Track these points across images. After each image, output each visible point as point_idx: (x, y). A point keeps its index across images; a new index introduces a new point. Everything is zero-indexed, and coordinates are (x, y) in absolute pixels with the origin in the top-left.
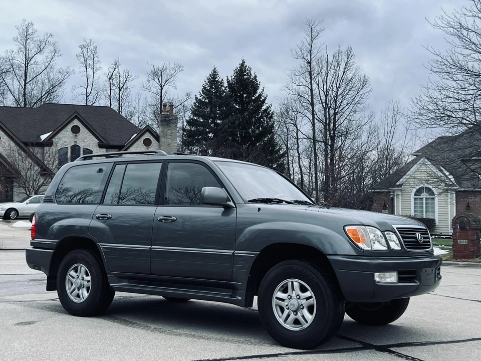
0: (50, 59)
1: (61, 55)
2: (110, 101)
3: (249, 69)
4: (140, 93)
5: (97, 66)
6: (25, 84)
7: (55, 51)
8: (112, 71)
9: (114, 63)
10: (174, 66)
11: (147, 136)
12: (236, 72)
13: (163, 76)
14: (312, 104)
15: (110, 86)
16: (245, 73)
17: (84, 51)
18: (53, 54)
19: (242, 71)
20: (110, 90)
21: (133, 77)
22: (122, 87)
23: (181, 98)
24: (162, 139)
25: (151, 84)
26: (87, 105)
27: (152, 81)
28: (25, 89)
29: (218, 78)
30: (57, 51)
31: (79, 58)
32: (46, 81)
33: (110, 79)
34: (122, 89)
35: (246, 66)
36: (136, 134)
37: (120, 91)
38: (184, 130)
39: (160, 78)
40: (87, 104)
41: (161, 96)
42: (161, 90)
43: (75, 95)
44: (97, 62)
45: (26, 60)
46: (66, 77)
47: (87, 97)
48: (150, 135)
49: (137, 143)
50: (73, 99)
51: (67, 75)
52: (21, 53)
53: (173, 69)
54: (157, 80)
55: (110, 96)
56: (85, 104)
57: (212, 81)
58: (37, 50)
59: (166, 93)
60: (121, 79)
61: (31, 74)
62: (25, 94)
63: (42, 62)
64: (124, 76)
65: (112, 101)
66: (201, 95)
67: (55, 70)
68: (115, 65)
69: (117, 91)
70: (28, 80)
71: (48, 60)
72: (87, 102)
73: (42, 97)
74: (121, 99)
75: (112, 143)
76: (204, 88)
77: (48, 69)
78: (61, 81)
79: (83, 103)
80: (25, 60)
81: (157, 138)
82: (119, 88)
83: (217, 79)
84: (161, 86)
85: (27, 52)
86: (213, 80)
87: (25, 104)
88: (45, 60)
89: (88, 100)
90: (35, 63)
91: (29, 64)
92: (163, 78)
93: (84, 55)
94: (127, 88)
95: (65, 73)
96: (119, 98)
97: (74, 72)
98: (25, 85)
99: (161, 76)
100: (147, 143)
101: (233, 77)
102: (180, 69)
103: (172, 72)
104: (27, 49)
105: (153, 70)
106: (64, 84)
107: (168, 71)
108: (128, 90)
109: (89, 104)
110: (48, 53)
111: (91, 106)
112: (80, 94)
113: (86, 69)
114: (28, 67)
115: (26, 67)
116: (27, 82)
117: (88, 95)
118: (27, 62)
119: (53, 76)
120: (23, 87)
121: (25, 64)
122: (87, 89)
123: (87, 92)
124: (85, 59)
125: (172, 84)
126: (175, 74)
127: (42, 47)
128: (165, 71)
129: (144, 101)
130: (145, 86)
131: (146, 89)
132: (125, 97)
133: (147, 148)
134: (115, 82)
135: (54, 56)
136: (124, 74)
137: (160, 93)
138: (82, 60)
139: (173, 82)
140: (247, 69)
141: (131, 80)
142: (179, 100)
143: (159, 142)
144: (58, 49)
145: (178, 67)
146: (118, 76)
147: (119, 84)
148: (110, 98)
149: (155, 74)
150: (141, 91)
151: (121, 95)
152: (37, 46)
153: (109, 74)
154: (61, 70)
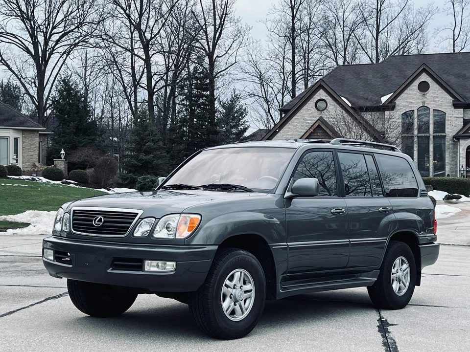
6: (378, 32)
26: (454, 53)
28: (377, 40)
32: (405, 26)
40: (454, 50)
43: (438, 41)
45: (378, 3)
46: (428, 18)
47: (454, 41)
50: (435, 47)
51: (430, 15)
56: (452, 52)
61: (386, 20)
62: (377, 47)
63: (398, 3)
67: (414, 10)
70: (381, 29)
72: (454, 47)
73: (400, 46)
77: (405, 11)
78: (422, 24)
79: (449, 50)
80: (376, 4)
87: (378, 59)
89: (455, 46)
90: (390, 6)
91: (382, 8)
95: (427, 14)
97: (438, 10)
98: (377, 36)
106: (426, 27)
111: (459, 53)
112: (445, 38)
113: (453, 5)
114: (382, 12)
115: (379, 11)
116: (380, 31)
117: (456, 38)
118: (379, 6)
119: (412, 19)
120: (375, 37)
121: (377, 9)
122: (454, 31)
123: (454, 35)
154: (421, 10)
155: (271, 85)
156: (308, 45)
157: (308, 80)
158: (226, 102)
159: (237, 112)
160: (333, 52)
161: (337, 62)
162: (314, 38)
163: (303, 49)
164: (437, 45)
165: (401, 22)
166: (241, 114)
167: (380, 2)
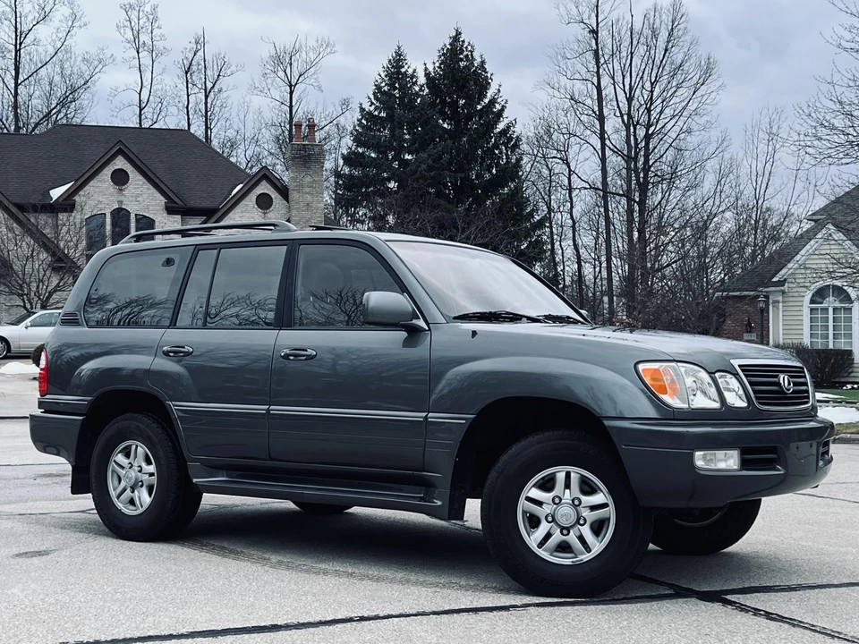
0: (65, 34)
1: (85, 25)
2: (189, 119)
3: (469, 48)
4: (247, 99)
5: (160, 45)
6: (16, 84)
7: (74, 17)
8: (190, 56)
9: (193, 41)
10: (315, 45)
11: (264, 188)
12: (444, 54)
13: (295, 64)
14: (601, 119)
15: (187, 88)
16: (461, 56)
17: (132, 17)
18: (70, 24)
19: (455, 52)
20: (188, 96)
21: (233, 68)
22: (213, 87)
23: (330, 109)
24: (294, 195)
25: (269, 81)
26: (141, 128)
27: (273, 75)
28: (16, 97)
29: (406, 67)
30: (78, 17)
31: (122, 31)
32: (57, 78)
33: (187, 73)
34: (212, 93)
35: (463, 41)
36: (241, 186)
37: (207, 97)
38: (338, 174)
39: (288, 69)
40: (140, 124)
41: (291, 107)
42: (291, 93)
43: (116, 107)
44: (158, 38)
45: (16, 36)
46: (97, 70)
47: (141, 111)
48: (269, 187)
49: (243, 202)
50: (113, 116)
51: (100, 66)
52: (5, 22)
53: (314, 49)
54: (281, 74)
55: (187, 107)
56: (138, 126)
57: (393, 73)
58: (37, 15)
59: (300, 100)
60: (209, 72)
62: (16, 106)
63: (50, 40)
64: (215, 67)
65: (191, 117)
66: (372, 103)
68: (197, 43)
69: (202, 96)
70: (21, 79)
71: (60, 35)
72: (140, 120)
73: (50, 111)
74: (209, 113)
75: (193, 203)
76: (378, 87)
77: (61, 55)
78: (88, 78)
79: (134, 123)
80: (14, 37)
81: (284, 192)
82: (206, 90)
83: (403, 70)
84: (290, 86)
85: (18, 20)
86: (396, 71)
87: (18, 128)
88: (54, 36)
89: (143, 117)
90: (35, 42)
91: (23, 45)
92: (294, 69)
93: (133, 24)
94: (220, 91)
95: (96, 63)
96: (206, 112)
97: (114, 60)
98: (16, 89)
99: (291, 64)
100: (264, 202)
101: (437, 64)
102: (329, 50)
103: (312, 56)
104: (18, 15)
105: (273, 52)
106: (94, 84)
107: (304, 53)
108: (223, 95)
109: (146, 125)
110: (61, 21)
111: (149, 128)
112: (126, 105)
113: (138, 53)
114: (22, 51)
115: (17, 51)
116: (19, 82)
117: (143, 105)
118: (18, 42)
120: (13, 92)
121: (16, 46)
122: (140, 94)
123: (140, 101)
124: (135, 33)
125: (313, 80)
126: (318, 59)
127: (47, 9)
128: (297, 55)
129: (256, 118)
130: (257, 85)
131: (259, 93)
132: (217, 109)
133: (265, 213)
134: (197, 78)
135: (72, 26)
136: (215, 62)
137: (288, 100)
138: (129, 35)
139: (315, 76)
140: (466, 48)
141: (229, 73)
142: (327, 113)
143: (288, 202)
144: (81, 13)
145: (324, 46)
146: (202, 67)
147: (205, 82)
148: (188, 112)
149: (278, 60)
150: (249, 96)
151: (209, 105)
152: (37, 7)
153: (185, 62)
154: (87, 57)
164: (115, 114)
167: (18, 34)
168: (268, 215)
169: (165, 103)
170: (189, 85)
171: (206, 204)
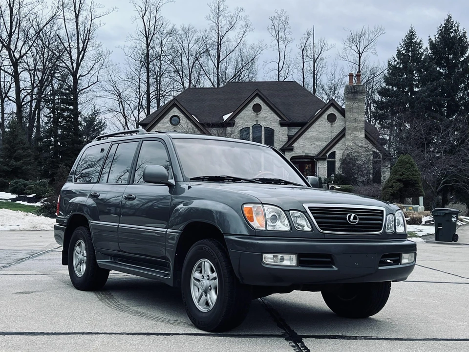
0: (242, 35)
1: (252, 30)
2: (303, 75)
3: (456, 25)
5: (289, 37)
6: (219, 62)
7: (247, 26)
8: (305, 42)
9: (306, 33)
10: (374, 30)
11: (332, 110)
12: (441, 30)
13: (362, 42)
15: (303, 59)
16: (452, 30)
17: (276, 23)
18: (244, 30)
19: (447, 29)
20: (303, 63)
21: (329, 46)
22: (318, 57)
24: (347, 114)
25: (348, 52)
26: (279, 82)
27: (349, 48)
28: (218, 69)
29: (416, 39)
30: (249, 26)
31: (271, 31)
32: (240, 58)
33: (303, 50)
34: (317, 61)
35: (453, 22)
36: (320, 110)
37: (314, 63)
39: (358, 45)
40: (279, 79)
41: (359, 65)
42: (360, 57)
43: (266, 71)
44: (288, 33)
45: (218, 38)
46: (258, 53)
47: (279, 72)
48: (335, 110)
49: (320, 119)
51: (260, 51)
52: (214, 31)
53: (373, 32)
54: (354, 48)
55: (303, 69)
56: (277, 80)
57: (408, 43)
58: (228, 26)
59: (365, 61)
60: (316, 49)
61: (225, 52)
62: (218, 75)
63: (235, 39)
64: (319, 46)
65: (305, 74)
66: (395, 61)
67: (248, 46)
68: (309, 34)
69: (312, 62)
70: (221, 59)
71: (240, 36)
73: (236, 74)
74: (316, 72)
75: (294, 120)
76: (399, 51)
77: (241, 46)
78: (254, 57)
79: (275, 79)
81: (342, 112)
82: (314, 59)
83: (414, 41)
84: (359, 54)
85: (220, 29)
86: (410, 42)
87: (218, 85)
88: (237, 37)
89: (280, 76)
90: (228, 41)
91: (222, 42)
92: (362, 44)
93: (275, 27)
94: (322, 59)
95: (258, 49)
96: (314, 71)
97: (267, 47)
98: (218, 65)
99: (360, 42)
100: (332, 119)
101: (437, 36)
102: (381, 32)
103: (372, 36)
104: (219, 27)
105: (350, 36)
106: (257, 60)
107: (367, 35)
110: (240, 29)
111: (283, 82)
112: (271, 70)
113: (278, 42)
114: (222, 45)
115: (219, 45)
117: (280, 69)
118: (219, 40)
119: (246, 53)
120: (216, 67)
121: (218, 43)
122: (279, 64)
123: (279, 67)
124: (277, 31)
125: (372, 50)
126: (375, 38)
127: (233, 23)
128: (363, 37)
129: (341, 72)
130: (341, 54)
131: (342, 59)
132: (320, 69)
133: (332, 124)
134: (310, 53)
135: (246, 31)
136: (319, 44)
137: (358, 61)
138: (274, 33)
139: (374, 47)
140: (455, 25)
141: (326, 49)
142: (380, 67)
143: (345, 117)
144: (250, 24)
145: (379, 30)
146: (312, 47)
147: (314, 55)
148: (303, 71)
149: (352, 40)
150: (337, 61)
151: (316, 67)
152: (228, 22)
153: (302, 45)
154: (253, 46)
155: (129, 102)
156: (160, 70)
157: (159, 100)
158: (87, 116)
159: (96, 125)
160: (180, 76)
161: (183, 85)
162: (165, 64)
163: (155, 73)
165: (237, 54)
166: (101, 127)
167: (220, 37)
168: (334, 125)
169: (290, 68)
170: (304, 57)
171: (300, 121)
